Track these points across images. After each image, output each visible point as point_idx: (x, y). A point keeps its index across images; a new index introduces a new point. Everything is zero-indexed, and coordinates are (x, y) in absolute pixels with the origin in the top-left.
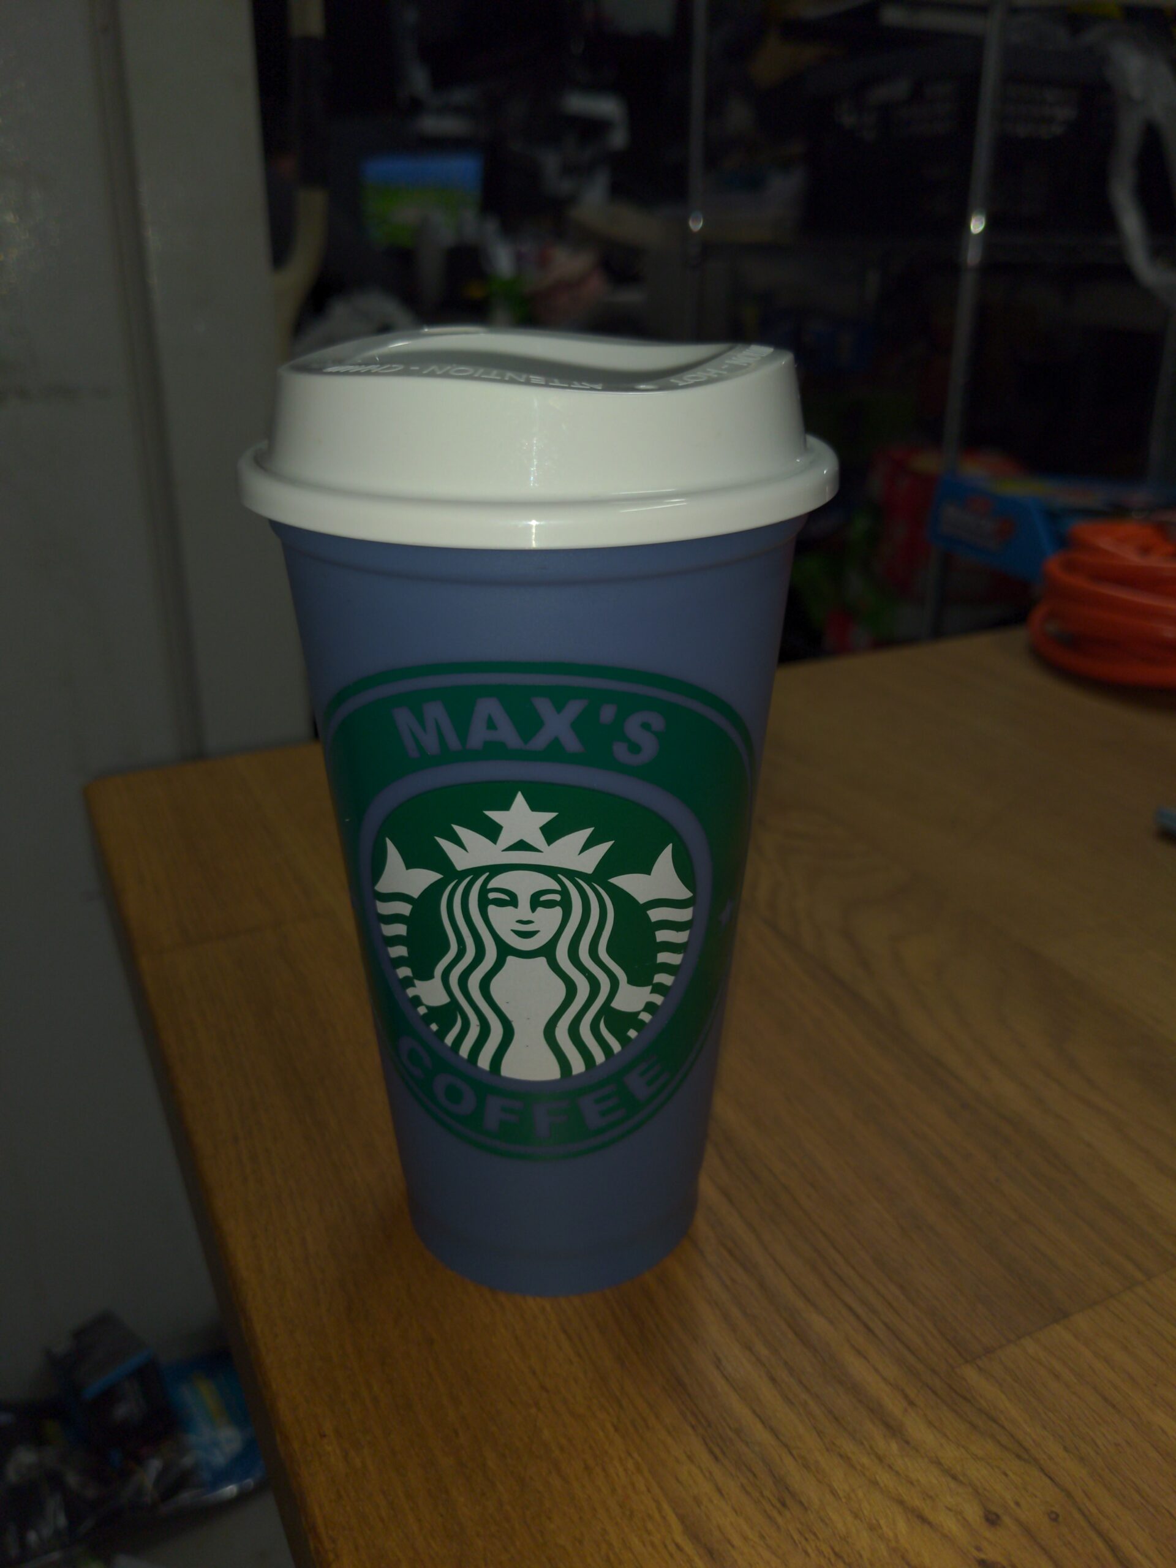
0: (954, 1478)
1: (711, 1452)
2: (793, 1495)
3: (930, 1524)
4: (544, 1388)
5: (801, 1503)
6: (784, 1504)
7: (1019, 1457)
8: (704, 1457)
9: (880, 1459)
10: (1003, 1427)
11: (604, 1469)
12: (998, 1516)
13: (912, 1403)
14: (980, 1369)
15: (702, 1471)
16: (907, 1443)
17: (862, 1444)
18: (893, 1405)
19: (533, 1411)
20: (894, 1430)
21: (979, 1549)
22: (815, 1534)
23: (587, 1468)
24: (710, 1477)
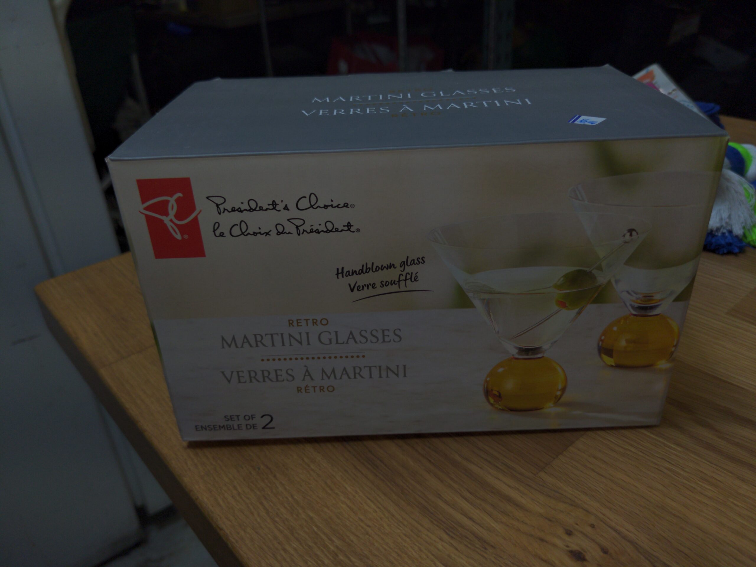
0: (550, 520)
1: (449, 535)
2: (488, 544)
3: (546, 542)
4: (369, 526)
5: (492, 546)
6: (485, 549)
7: (572, 505)
8: (445, 537)
9: (518, 520)
10: (562, 494)
11: (406, 554)
12: (571, 532)
13: (523, 493)
14: (546, 473)
15: (447, 544)
16: (527, 510)
17: (509, 515)
18: (516, 496)
19: (367, 536)
20: (519, 506)
21: (567, 546)
22: (502, 558)
23: (399, 555)
24: (452, 545)
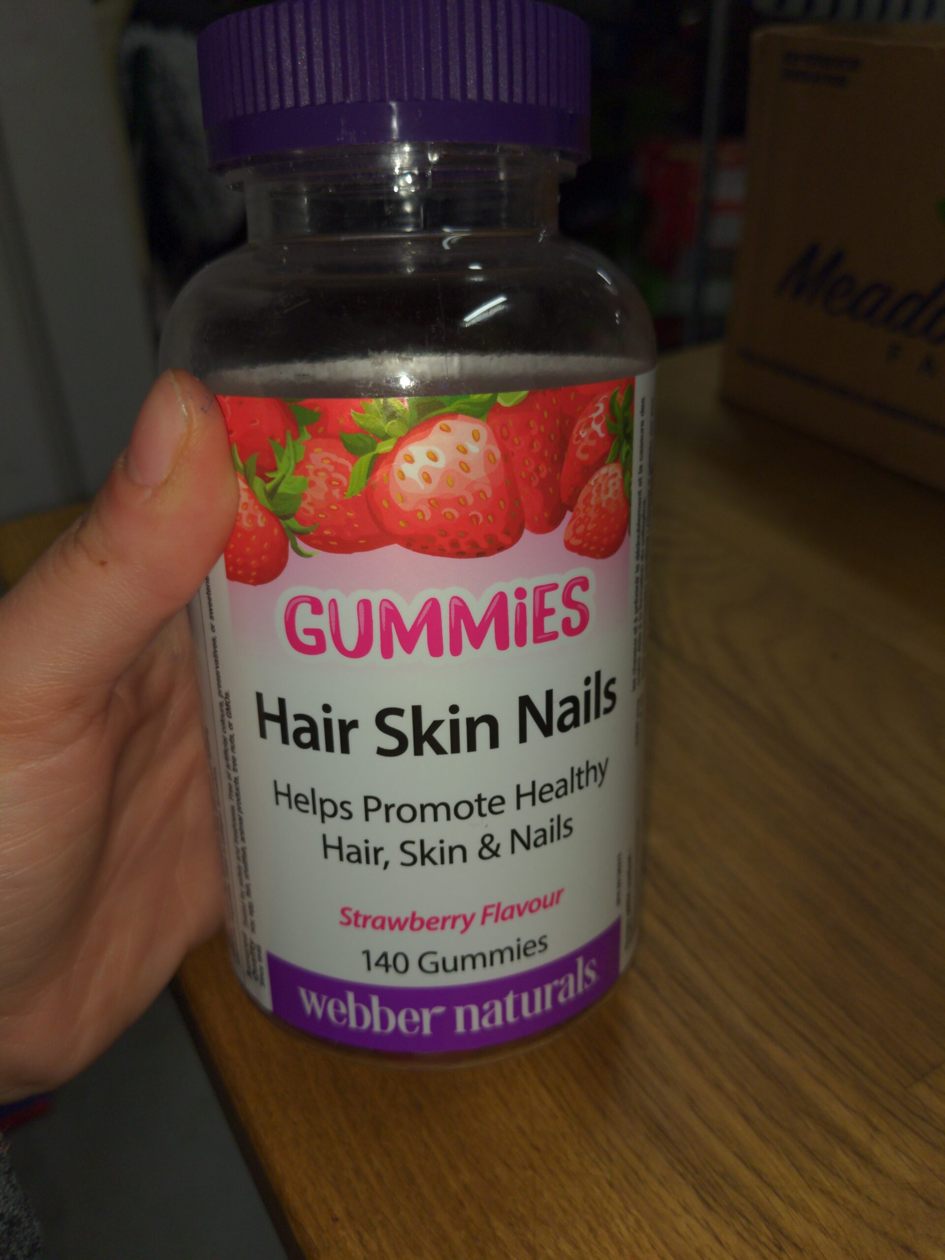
2: (788, 1238)
4: (536, 1148)
5: (796, 1245)
6: (780, 1249)
9: (858, 1191)
11: (608, 1230)
13: (876, 1129)
14: (930, 1086)
15: (698, 1221)
16: (880, 1171)
17: (840, 1177)
18: (859, 1132)
19: (530, 1173)
20: (864, 1158)
23: (592, 1230)
24: (708, 1227)
